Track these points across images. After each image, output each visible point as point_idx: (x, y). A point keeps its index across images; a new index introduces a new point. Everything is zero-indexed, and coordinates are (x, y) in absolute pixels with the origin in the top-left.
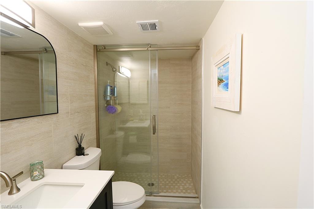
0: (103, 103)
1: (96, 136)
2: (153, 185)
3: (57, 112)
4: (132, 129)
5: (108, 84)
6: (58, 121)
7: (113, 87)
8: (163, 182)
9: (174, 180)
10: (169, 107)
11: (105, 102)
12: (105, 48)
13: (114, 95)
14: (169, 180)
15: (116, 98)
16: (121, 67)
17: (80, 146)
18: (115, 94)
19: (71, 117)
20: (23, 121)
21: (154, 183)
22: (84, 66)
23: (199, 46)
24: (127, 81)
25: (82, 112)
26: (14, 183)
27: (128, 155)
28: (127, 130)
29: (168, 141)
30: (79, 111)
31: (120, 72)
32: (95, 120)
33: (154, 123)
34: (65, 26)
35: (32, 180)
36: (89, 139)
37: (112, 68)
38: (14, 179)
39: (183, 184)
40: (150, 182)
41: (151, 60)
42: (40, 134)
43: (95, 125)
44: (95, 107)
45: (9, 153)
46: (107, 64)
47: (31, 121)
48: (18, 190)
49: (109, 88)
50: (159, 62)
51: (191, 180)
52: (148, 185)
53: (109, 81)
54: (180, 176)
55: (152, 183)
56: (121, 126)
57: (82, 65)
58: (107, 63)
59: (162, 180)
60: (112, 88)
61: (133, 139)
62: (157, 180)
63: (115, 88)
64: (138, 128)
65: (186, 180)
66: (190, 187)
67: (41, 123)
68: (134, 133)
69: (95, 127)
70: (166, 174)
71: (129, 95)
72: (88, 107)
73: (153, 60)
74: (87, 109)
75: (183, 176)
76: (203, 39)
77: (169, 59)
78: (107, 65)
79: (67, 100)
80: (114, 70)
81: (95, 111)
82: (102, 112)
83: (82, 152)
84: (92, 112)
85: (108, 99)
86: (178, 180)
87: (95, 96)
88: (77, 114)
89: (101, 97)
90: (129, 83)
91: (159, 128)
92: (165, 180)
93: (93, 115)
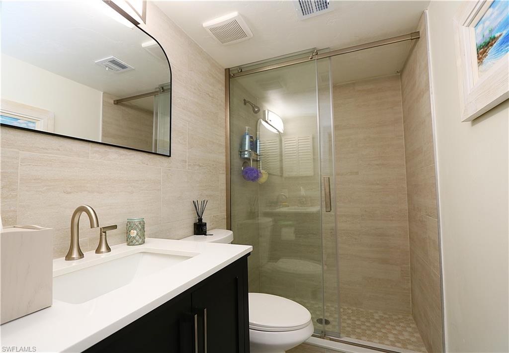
0: (237, 162)
1: (225, 213)
2: (327, 322)
3: (169, 155)
4: (285, 215)
5: (247, 131)
6: (169, 170)
7: (255, 139)
8: (349, 322)
9: (372, 321)
10: (357, 173)
11: (241, 163)
12: (241, 71)
13: (256, 152)
14: (362, 319)
15: (259, 157)
16: (268, 113)
17: (200, 220)
18: (258, 150)
19: (189, 169)
20: (124, 154)
21: (330, 319)
22: (210, 96)
23: (419, 32)
24: (278, 139)
25: (205, 167)
26: (104, 237)
27: (278, 260)
28: (276, 216)
29: (356, 239)
30: (201, 164)
31: (267, 120)
32: (224, 187)
33: (327, 191)
34: (186, 33)
35: (128, 245)
36: (215, 215)
37: (253, 107)
38: (104, 231)
39: (395, 332)
40: (321, 317)
41: (319, 90)
42: (144, 180)
43: (224, 194)
44: (225, 165)
45: (102, 193)
46: (245, 102)
47: (133, 156)
48: (109, 249)
49: (247, 137)
50: (334, 92)
51: (414, 326)
52: (317, 321)
53: (247, 127)
54: (387, 316)
55: (325, 320)
56: (268, 210)
57: (208, 94)
58: (245, 100)
59: (345, 317)
60: (252, 140)
61: (288, 234)
62: (336, 316)
63: (258, 141)
64: (297, 215)
65: (401, 324)
66: (413, 339)
67: (147, 165)
68: (290, 223)
69: (225, 198)
70: (354, 308)
71: (281, 155)
72: (214, 161)
73: (322, 90)
74: (213, 165)
75: (394, 317)
76: (427, 12)
77: (354, 84)
78: (245, 104)
79: (185, 141)
80: (256, 109)
81: (225, 172)
82: (236, 178)
83: (202, 230)
84: (221, 172)
85: (246, 156)
86: (383, 322)
87: (226, 147)
88: (198, 167)
89: (236, 153)
90: (281, 141)
91: (338, 213)
92: (353, 318)
93: (223, 178)
